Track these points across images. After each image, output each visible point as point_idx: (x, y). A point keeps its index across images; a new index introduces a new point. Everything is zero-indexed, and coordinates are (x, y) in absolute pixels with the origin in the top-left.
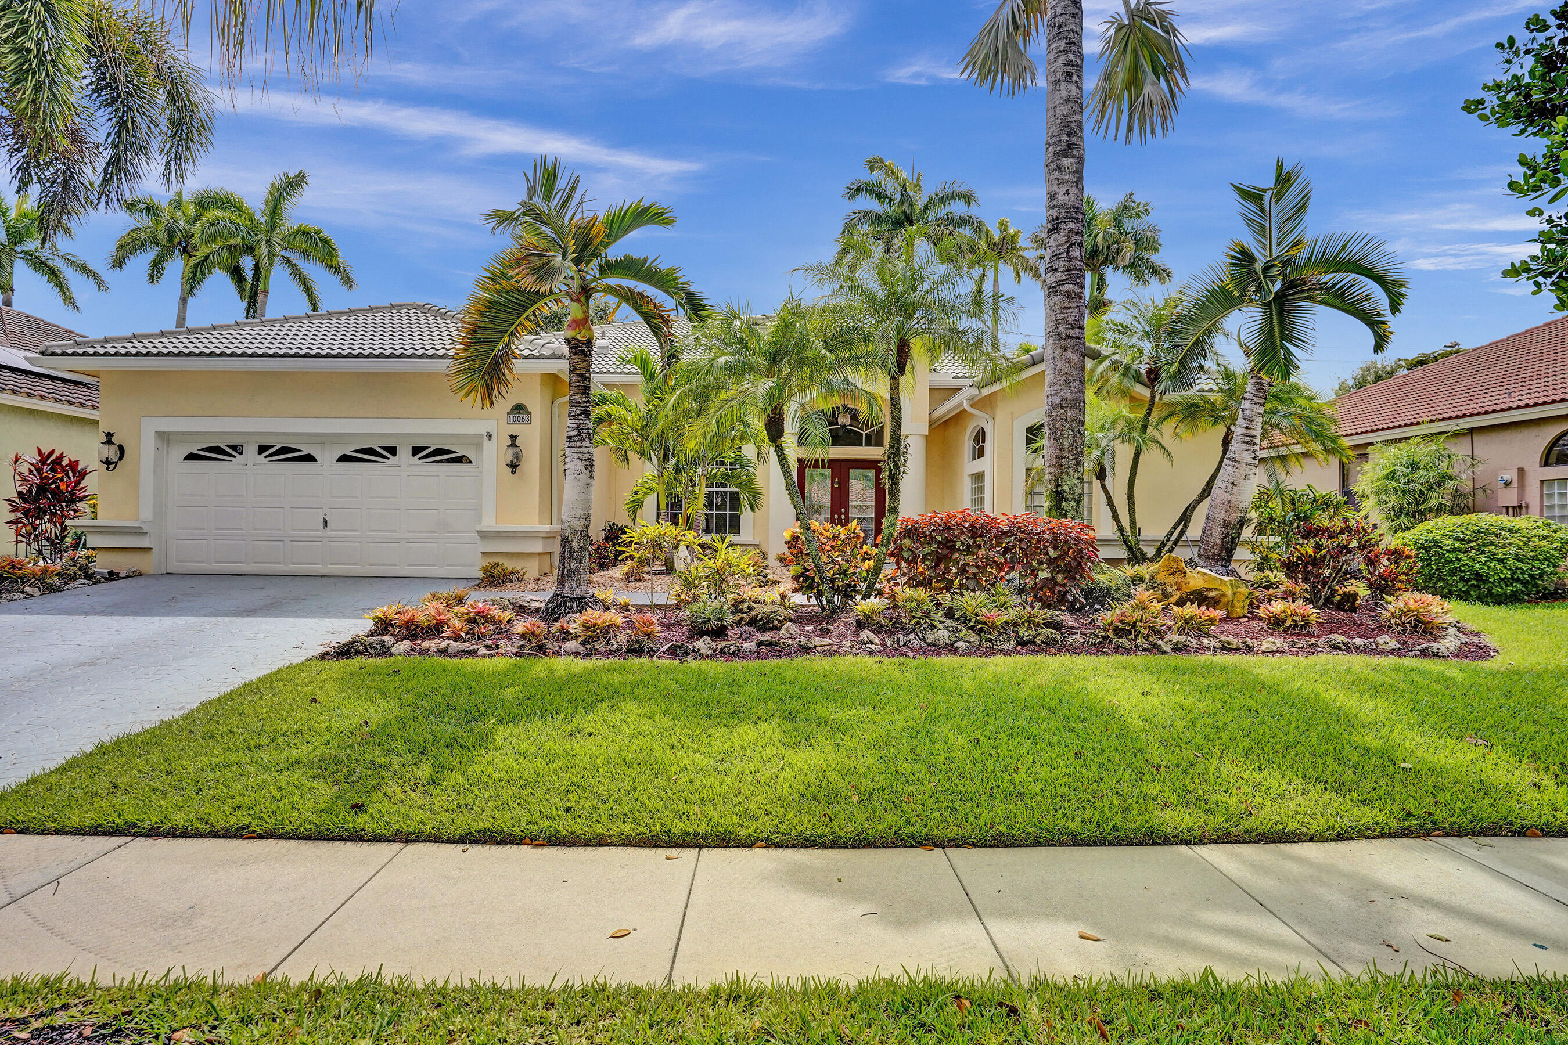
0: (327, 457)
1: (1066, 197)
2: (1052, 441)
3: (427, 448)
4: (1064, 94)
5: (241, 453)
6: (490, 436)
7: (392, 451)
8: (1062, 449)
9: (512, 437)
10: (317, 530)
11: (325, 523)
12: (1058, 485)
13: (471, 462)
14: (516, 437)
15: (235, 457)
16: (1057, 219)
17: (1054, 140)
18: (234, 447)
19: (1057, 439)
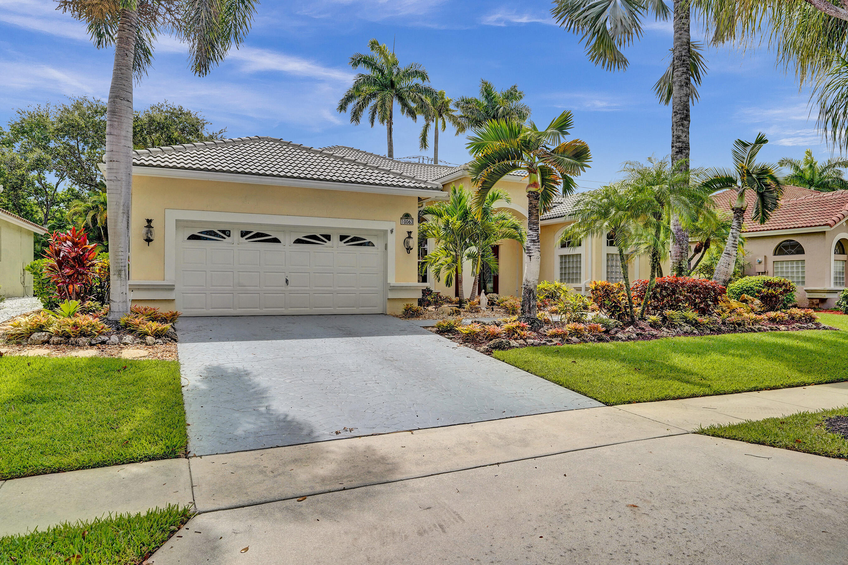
0: (287, 240)
1: (685, 138)
2: (678, 245)
3: (349, 236)
4: (685, 92)
5: (229, 236)
6: (392, 231)
7: (328, 237)
8: (682, 249)
9: (408, 232)
10: (282, 286)
11: (287, 281)
12: (680, 265)
13: (374, 246)
14: (411, 232)
15: (225, 238)
16: (682, 147)
17: (680, 112)
18: (224, 232)
19: (680, 245)
